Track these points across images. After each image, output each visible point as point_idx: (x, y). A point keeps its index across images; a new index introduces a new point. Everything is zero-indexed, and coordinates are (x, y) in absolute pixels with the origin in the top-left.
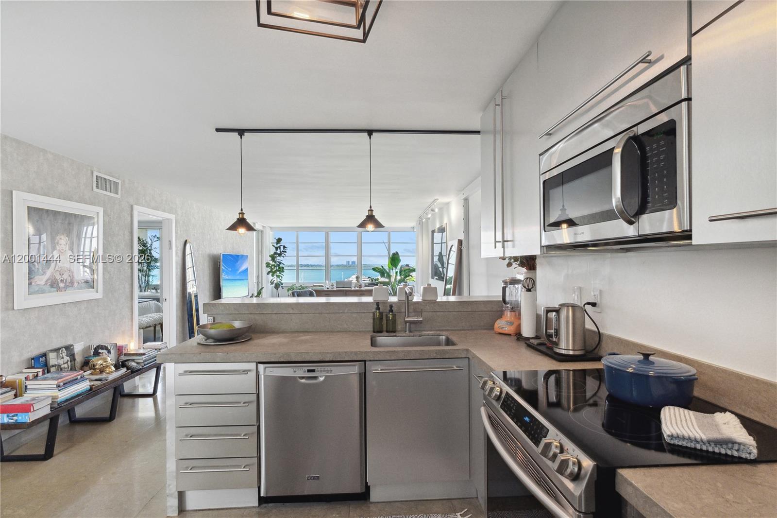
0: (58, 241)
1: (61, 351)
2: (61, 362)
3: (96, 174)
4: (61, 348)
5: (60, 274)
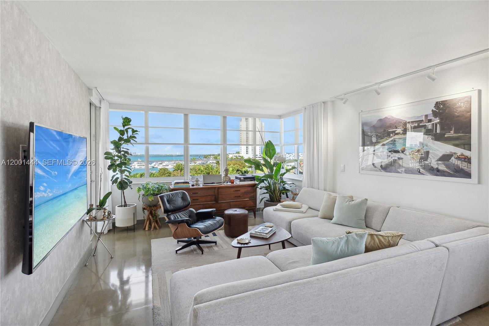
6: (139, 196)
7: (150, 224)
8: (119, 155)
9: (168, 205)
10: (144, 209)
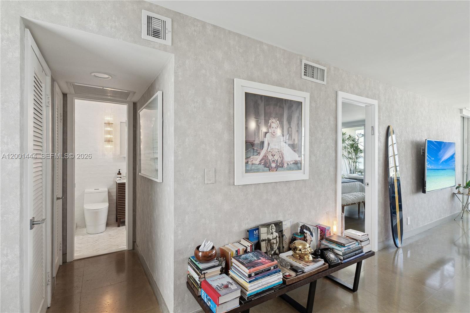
0: (271, 124)
1: (271, 226)
2: (271, 237)
3: (304, 61)
4: (271, 224)
5: (272, 155)
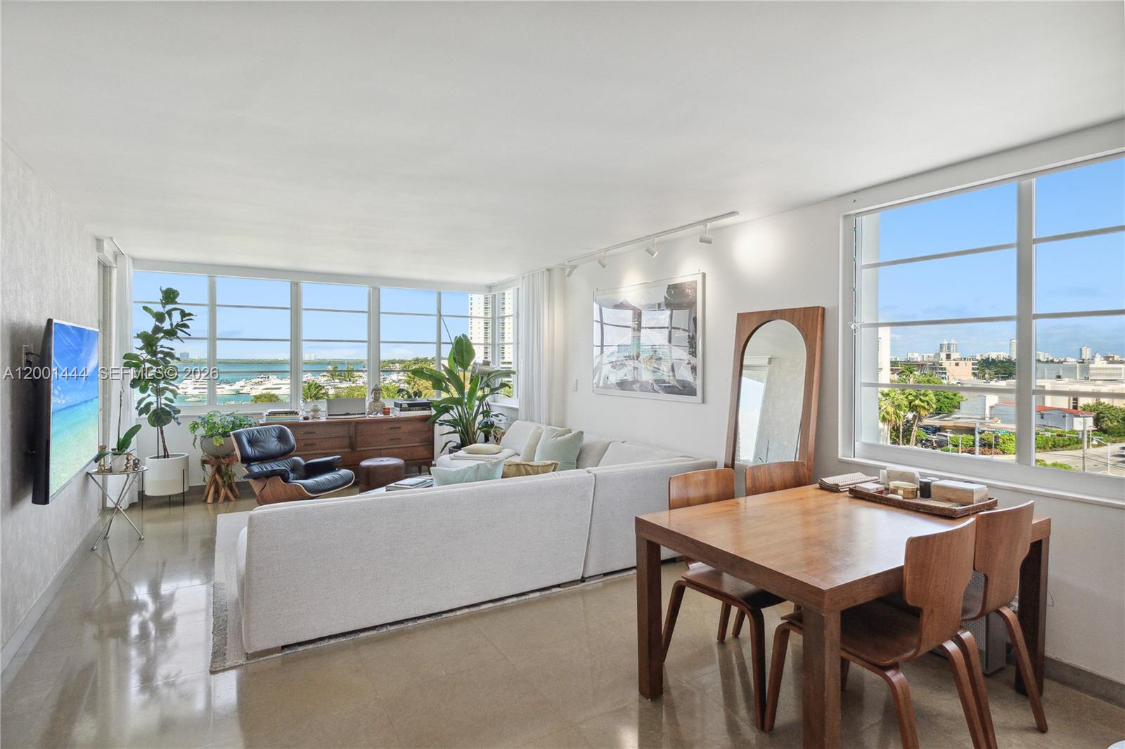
6: (194, 438)
7: (217, 492)
8: (154, 359)
9: (249, 449)
10: (204, 462)
